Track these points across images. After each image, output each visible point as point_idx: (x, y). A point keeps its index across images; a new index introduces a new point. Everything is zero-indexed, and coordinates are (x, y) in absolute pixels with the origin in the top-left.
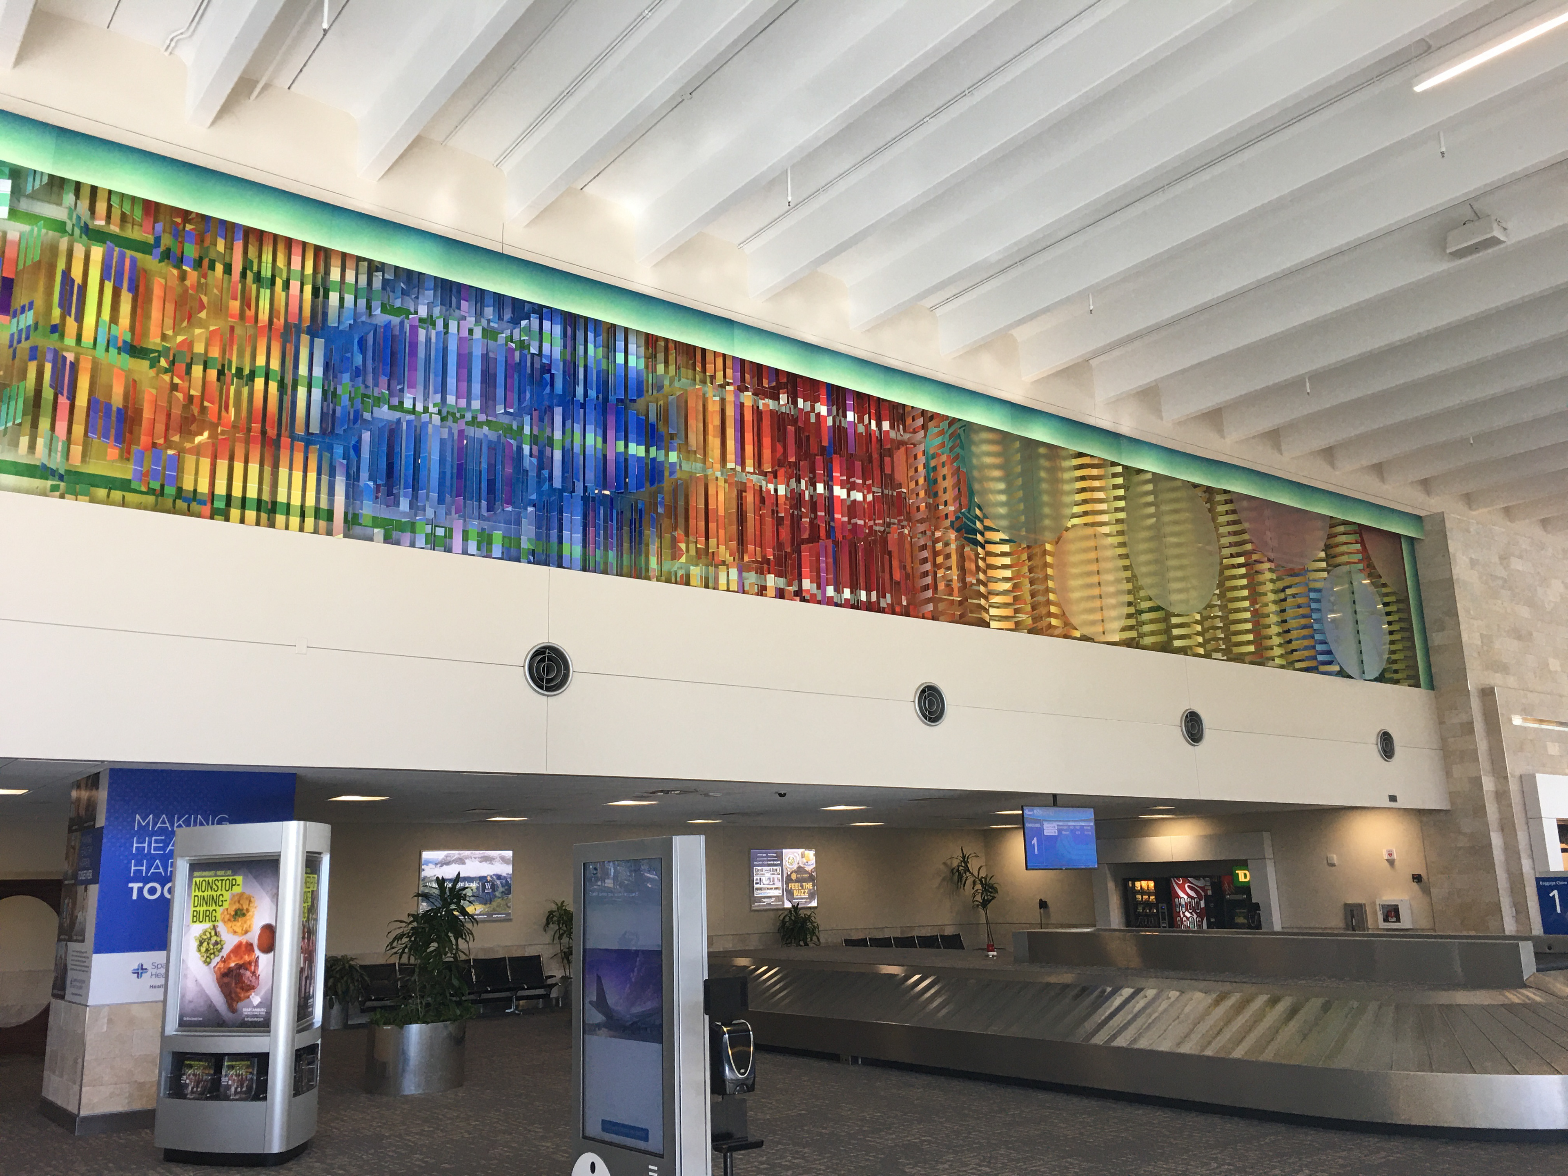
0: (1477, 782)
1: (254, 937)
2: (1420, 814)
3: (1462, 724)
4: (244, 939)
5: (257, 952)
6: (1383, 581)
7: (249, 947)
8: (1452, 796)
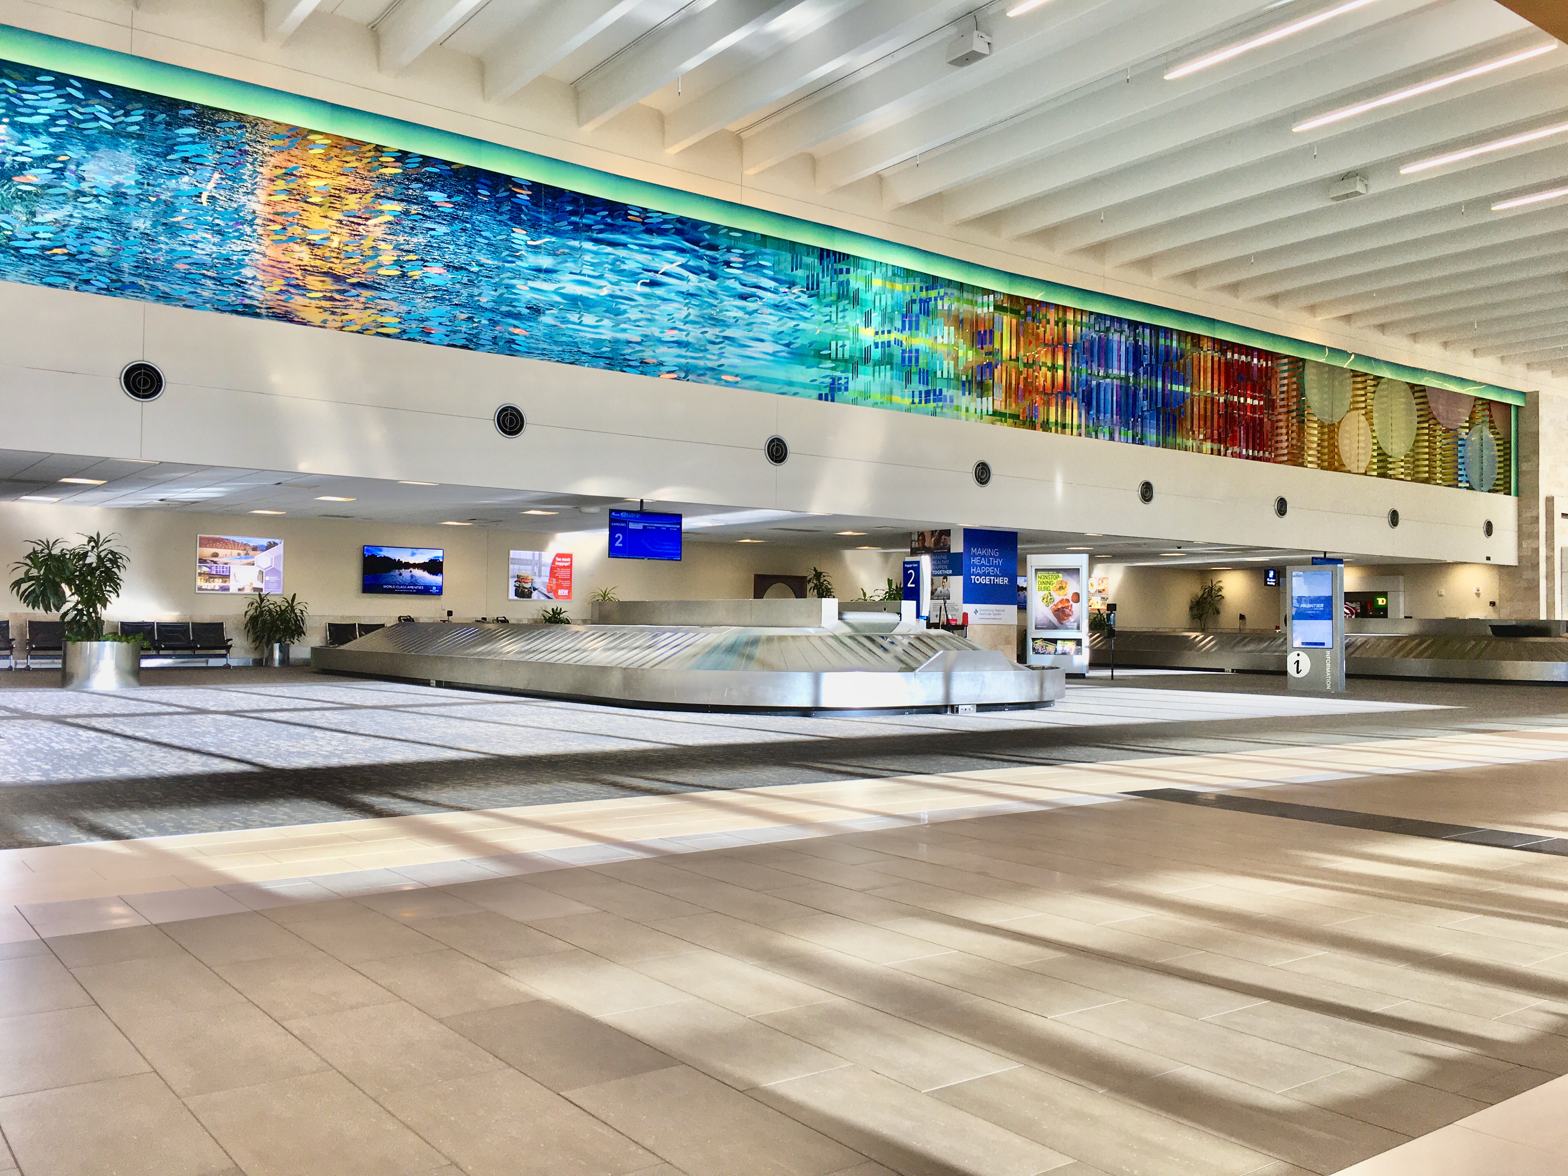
0: (1537, 550)
1: (1069, 597)
2: (1502, 568)
3: (1532, 517)
4: (1065, 598)
5: (1071, 603)
6: (1497, 431)
7: (1068, 600)
8: (1520, 558)
